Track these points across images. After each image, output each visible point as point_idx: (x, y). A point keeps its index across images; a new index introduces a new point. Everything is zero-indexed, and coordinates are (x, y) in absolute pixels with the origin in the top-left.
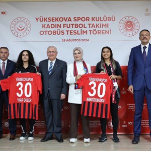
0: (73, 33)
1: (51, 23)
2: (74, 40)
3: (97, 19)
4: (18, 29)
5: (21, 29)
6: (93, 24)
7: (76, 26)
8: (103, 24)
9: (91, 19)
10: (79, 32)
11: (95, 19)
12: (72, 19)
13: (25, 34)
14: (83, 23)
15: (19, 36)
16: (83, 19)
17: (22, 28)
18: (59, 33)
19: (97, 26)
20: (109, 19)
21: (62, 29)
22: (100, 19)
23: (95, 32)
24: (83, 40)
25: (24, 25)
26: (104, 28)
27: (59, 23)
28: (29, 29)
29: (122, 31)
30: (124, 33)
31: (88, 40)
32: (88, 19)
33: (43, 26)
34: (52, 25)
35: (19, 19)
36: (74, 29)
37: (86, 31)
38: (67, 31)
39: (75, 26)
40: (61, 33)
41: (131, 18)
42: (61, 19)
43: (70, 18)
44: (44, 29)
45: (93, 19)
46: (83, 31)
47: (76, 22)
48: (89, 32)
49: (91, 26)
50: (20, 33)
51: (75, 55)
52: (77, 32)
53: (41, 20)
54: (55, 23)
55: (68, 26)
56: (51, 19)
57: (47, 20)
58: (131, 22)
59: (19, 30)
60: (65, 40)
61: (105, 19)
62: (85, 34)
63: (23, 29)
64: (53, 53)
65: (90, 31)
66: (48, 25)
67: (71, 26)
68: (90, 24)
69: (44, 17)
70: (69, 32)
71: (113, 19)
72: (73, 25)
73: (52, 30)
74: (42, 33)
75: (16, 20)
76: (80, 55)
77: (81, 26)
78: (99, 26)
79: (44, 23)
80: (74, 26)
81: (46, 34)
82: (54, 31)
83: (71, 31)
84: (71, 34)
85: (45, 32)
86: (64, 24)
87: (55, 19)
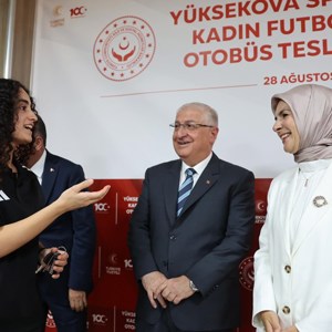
0: (307, 50)
1: (225, 22)
7: (319, 23)
13: (137, 69)
15: (117, 76)
17: (128, 51)
18: (251, 55)
25: (133, 41)
27: (252, 19)
28: (149, 51)
33: (197, 37)
34: (225, 29)
35: (120, 23)
36: (310, 35)
38: (284, 46)
39: (315, 23)
40: (260, 54)
42: (260, 7)
44: (199, 48)
50: (121, 66)
52: (320, 46)
53: (190, 17)
54: (235, 22)
55: (287, 28)
56: (223, 10)
57: (211, 14)
59: (119, 58)
60: (273, 81)
63: (132, 53)
66: (213, 30)
67: (298, 25)
69: (197, 7)
70: (290, 50)
72: (303, 20)
73: (227, 46)
74: (191, 60)
75: (111, 29)
79: (197, 26)
80: (309, 24)
81: (205, 63)
82: (232, 50)
83: (296, 44)
84: (296, 55)
85: (201, 58)
86: (270, 23)
87: (236, 7)
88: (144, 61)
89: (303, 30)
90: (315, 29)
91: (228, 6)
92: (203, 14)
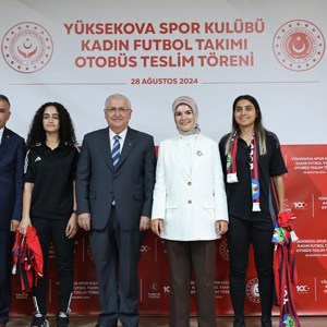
0: (159, 62)
1: (105, 36)
2: (160, 81)
3: (220, 29)
4: (20, 52)
5: (27, 52)
6: (209, 41)
7: (167, 45)
8: (233, 41)
9: (202, 29)
10: (175, 61)
11: (213, 28)
12: (157, 29)
14: (183, 37)
16: (184, 28)
17: (31, 50)
18: (123, 63)
19: (219, 44)
20: (249, 27)
21: (130, 53)
22: (225, 27)
23: (213, 61)
24: (183, 81)
26: (236, 51)
27: (123, 37)
28: (48, 52)
29: (281, 58)
30: (287, 64)
31: (196, 81)
32: (195, 28)
33: (84, 45)
34: (105, 42)
35: (23, 27)
36: (161, 52)
37: (192, 58)
38: (145, 58)
39: (164, 45)
40: (129, 63)
41: (303, 24)
42: (129, 28)
43: (150, 25)
44: (86, 54)
45: (208, 28)
46: (184, 58)
47: (167, 36)
48: (197, 61)
49: (203, 44)
50: (26, 62)
51: (179, 118)
52: (167, 60)
53: (79, 30)
54: (112, 38)
55: (147, 46)
56: (104, 28)
57: (94, 29)
58: (303, 36)
59: (24, 55)
60: (138, 81)
61: (239, 28)
62: (188, 65)
63: (34, 52)
64: (122, 113)
65: (202, 58)
66: (96, 42)
67: (154, 44)
68: (200, 41)
69: (84, 23)
70: (148, 61)
71: (260, 29)
72: (157, 41)
73: (106, 54)
74: (81, 62)
75: (16, 30)
76: (190, 116)
77: (178, 45)
78: (224, 44)
79: (85, 37)
80: (161, 44)
81: (91, 66)
82: (110, 58)
83: (152, 58)
84: (152, 65)
85: (88, 61)
86: (136, 41)
87: (113, 27)
88: (45, 59)
89: (157, 49)
90: (165, 49)
91: (107, 25)
92: (89, 29)
